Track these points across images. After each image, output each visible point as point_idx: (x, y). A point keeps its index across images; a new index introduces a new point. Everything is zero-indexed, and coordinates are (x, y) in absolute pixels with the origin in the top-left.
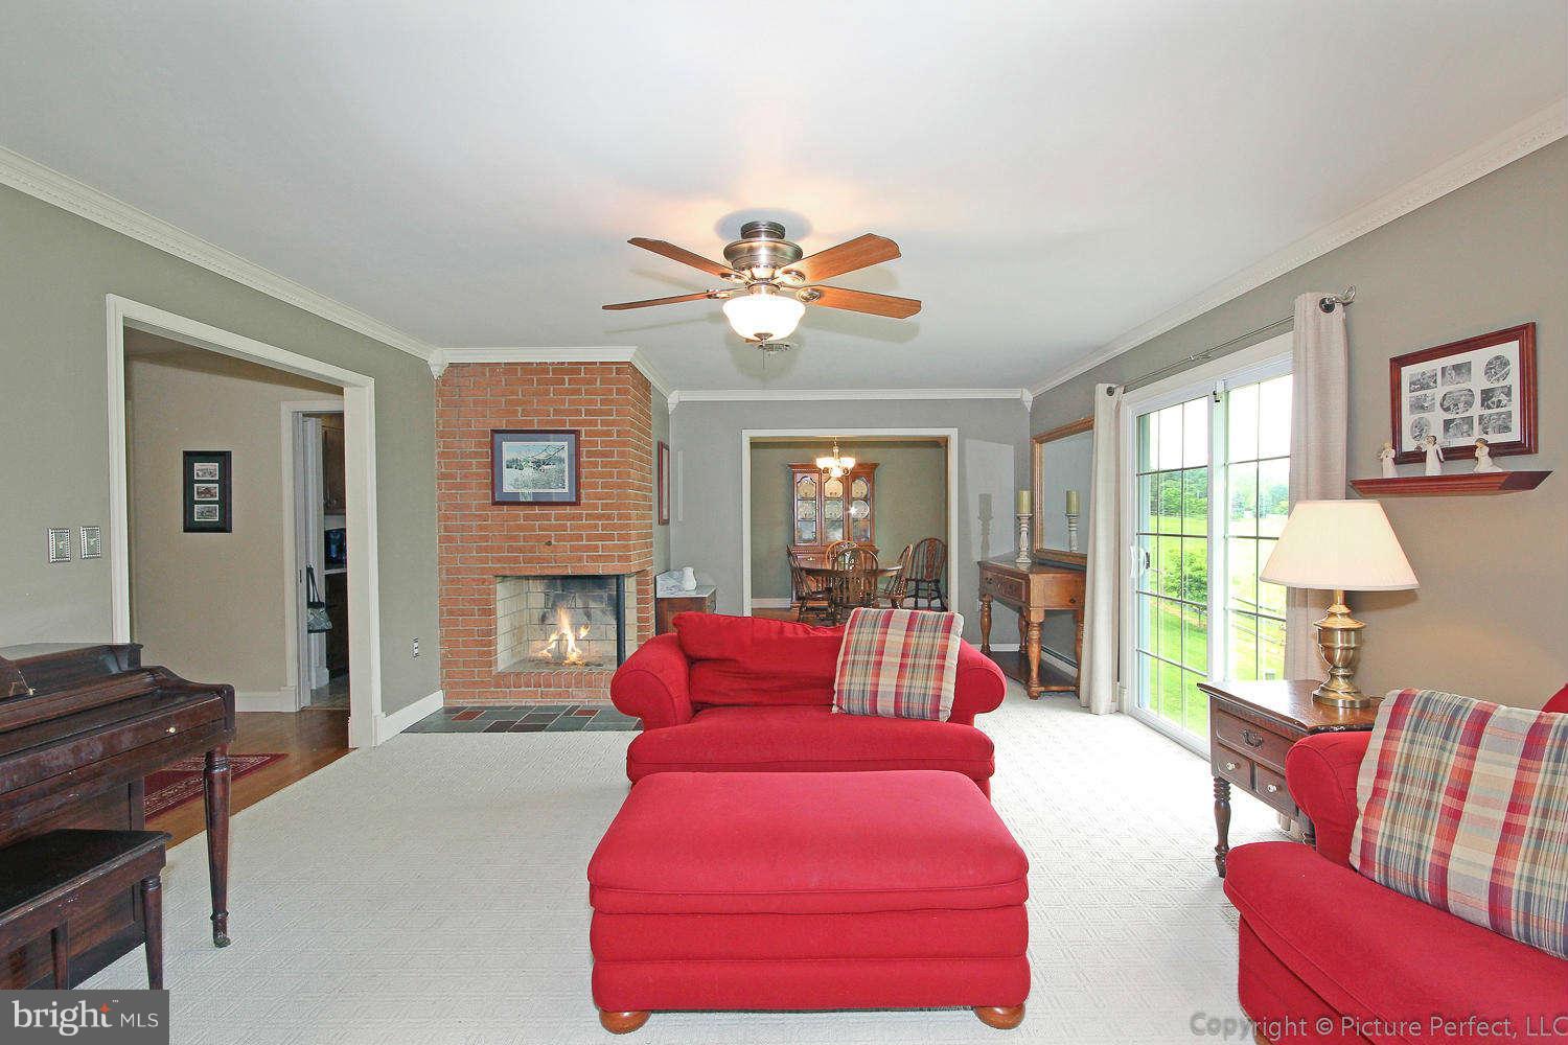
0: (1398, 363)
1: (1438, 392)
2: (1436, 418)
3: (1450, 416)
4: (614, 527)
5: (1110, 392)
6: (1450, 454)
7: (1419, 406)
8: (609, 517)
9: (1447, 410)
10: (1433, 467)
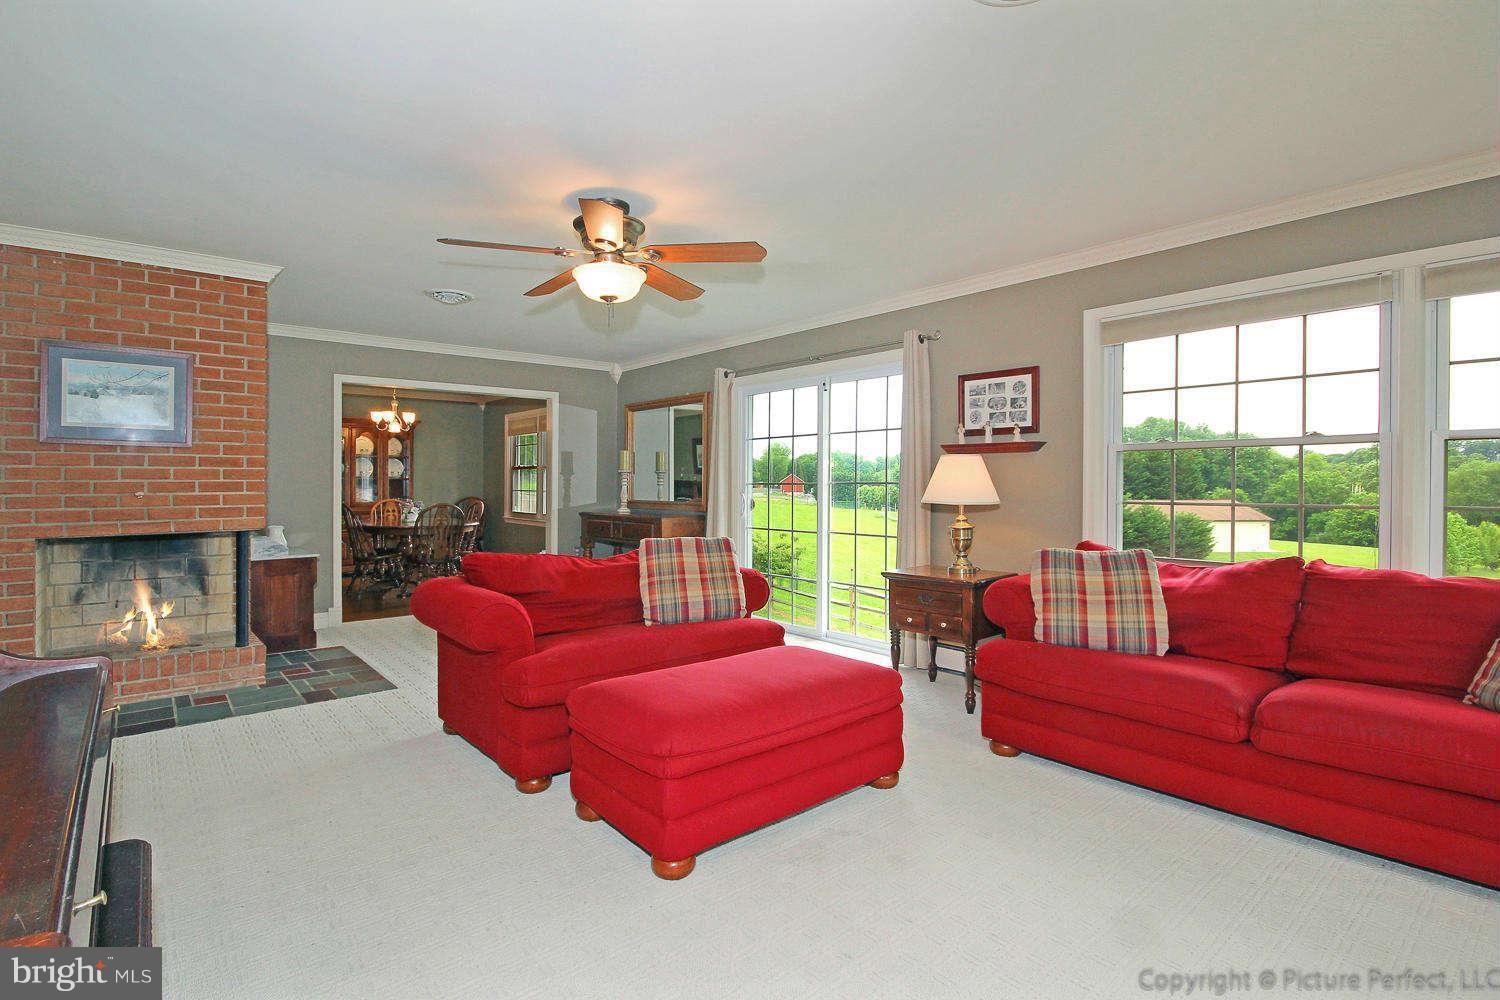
0: (963, 378)
1: (988, 397)
2: (985, 412)
3: (992, 411)
4: (241, 475)
5: (726, 375)
6: (996, 432)
7: (975, 404)
8: (235, 463)
9: (992, 407)
10: (988, 439)
